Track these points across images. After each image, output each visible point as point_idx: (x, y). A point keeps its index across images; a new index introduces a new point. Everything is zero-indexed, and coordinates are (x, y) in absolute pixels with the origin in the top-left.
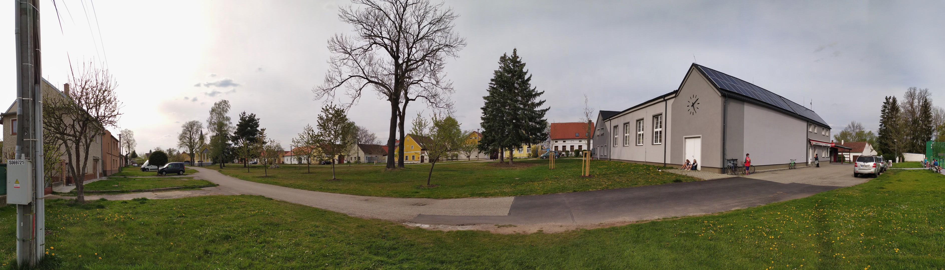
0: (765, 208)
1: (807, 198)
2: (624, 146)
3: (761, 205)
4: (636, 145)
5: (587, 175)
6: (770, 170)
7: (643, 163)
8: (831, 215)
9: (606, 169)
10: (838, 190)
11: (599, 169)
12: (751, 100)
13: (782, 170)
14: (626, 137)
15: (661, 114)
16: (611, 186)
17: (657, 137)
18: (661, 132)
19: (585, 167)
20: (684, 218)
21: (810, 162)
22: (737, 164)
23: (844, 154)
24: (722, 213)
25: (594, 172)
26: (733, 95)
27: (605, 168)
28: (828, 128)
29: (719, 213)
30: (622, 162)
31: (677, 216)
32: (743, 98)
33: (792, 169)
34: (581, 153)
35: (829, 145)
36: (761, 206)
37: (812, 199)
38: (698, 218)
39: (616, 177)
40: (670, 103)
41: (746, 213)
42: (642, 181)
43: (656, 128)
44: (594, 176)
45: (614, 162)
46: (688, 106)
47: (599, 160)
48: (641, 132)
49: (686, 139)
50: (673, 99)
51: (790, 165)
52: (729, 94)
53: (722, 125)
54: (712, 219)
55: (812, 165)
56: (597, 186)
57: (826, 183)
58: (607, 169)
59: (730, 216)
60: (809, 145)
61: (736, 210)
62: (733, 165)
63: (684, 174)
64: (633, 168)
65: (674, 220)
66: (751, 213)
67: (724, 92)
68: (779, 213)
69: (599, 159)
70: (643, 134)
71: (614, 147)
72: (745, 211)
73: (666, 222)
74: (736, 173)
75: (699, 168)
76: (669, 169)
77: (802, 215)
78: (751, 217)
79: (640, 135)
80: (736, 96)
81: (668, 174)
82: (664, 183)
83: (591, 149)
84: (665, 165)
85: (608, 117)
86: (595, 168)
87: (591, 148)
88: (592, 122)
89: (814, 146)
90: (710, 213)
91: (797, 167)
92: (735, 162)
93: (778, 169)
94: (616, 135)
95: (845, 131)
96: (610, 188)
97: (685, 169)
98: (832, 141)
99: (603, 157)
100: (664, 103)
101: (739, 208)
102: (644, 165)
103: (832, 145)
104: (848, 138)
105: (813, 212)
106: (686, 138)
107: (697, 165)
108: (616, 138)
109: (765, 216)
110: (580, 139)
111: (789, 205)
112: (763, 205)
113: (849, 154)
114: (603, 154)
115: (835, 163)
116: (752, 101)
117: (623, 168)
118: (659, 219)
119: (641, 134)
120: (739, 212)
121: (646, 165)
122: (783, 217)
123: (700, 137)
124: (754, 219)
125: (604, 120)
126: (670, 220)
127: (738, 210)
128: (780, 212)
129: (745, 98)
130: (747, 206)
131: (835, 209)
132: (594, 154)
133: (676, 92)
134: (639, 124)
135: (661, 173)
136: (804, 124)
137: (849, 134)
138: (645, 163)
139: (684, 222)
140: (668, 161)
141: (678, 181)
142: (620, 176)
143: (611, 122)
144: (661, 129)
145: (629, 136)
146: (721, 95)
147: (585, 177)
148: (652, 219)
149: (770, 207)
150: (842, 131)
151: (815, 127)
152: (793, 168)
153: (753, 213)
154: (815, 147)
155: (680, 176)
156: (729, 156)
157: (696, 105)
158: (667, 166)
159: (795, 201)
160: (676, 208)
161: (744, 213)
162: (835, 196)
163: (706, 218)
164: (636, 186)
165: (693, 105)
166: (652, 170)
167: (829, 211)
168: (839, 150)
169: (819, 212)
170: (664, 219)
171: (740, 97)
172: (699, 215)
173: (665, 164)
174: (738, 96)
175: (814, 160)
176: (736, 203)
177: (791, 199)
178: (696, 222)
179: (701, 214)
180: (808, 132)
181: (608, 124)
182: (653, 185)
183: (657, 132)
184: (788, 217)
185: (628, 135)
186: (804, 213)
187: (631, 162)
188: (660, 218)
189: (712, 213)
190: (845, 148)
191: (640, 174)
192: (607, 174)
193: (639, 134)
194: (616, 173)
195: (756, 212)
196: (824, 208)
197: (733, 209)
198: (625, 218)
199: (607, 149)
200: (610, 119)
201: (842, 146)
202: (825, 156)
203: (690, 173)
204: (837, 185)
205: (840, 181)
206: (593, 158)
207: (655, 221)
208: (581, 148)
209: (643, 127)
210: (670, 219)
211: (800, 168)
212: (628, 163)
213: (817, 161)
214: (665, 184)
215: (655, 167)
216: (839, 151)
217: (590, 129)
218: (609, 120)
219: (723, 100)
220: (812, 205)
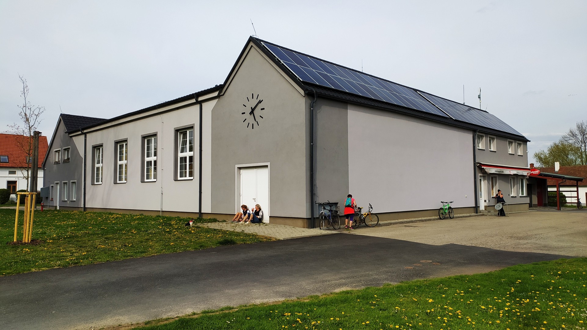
0: (400, 289)
1: (487, 275)
2: (115, 183)
3: (392, 283)
4: (143, 181)
5: (27, 238)
6: (401, 220)
7: (157, 214)
8: (552, 314)
9: (74, 226)
10: (560, 262)
11: (57, 227)
12: (359, 100)
13: (426, 220)
14: (121, 166)
15: (192, 127)
16: (87, 258)
17: (184, 167)
18: (191, 158)
19: (21, 223)
20: (244, 308)
21: (482, 206)
22: (337, 212)
23: (561, 189)
24: (317, 297)
25: (45, 233)
26: (327, 93)
27: (72, 226)
28: (522, 140)
29: (312, 297)
30: (112, 214)
31: (232, 306)
32: (344, 97)
33: (445, 218)
34: (13, 196)
35: (525, 173)
36: (390, 285)
37: (502, 278)
38: (273, 307)
39: (97, 242)
40: (208, 107)
41: (363, 298)
42: (156, 245)
43: (182, 151)
44: (45, 241)
45: (94, 213)
46: (243, 113)
47: (58, 211)
48: (152, 158)
49: (242, 171)
50: (215, 101)
51: (442, 211)
52: (319, 91)
53: (308, 145)
54: (300, 310)
55: (489, 212)
56: (52, 261)
57: (525, 247)
58: (77, 226)
59: (333, 302)
60: (480, 175)
61: (343, 292)
62: (329, 213)
63: (238, 230)
64: (136, 222)
65: (225, 314)
66: (372, 298)
67: (310, 88)
68: (431, 301)
69: (58, 208)
70: (155, 162)
71: (93, 184)
72: (360, 294)
73: (210, 318)
74: (336, 227)
75: (266, 219)
76: (209, 222)
77: (483, 307)
78: (375, 305)
79: (149, 163)
80: (332, 94)
81: (208, 231)
82: (201, 246)
83: (39, 189)
84: (200, 216)
85: (80, 128)
86: (48, 225)
87: (40, 185)
88: (43, 135)
89: (492, 176)
90: (294, 298)
91: (455, 216)
92: (334, 209)
93: (416, 219)
94: (98, 163)
95: (562, 144)
96: (86, 262)
97: (240, 221)
98: (532, 165)
99: (68, 204)
100: (197, 107)
101: (348, 289)
102: (159, 216)
103: (533, 172)
104: (571, 157)
105: (508, 304)
106: (240, 168)
107: (262, 216)
108: (98, 168)
109: (401, 304)
110: (12, 168)
111: (449, 286)
112: (395, 284)
113: (575, 189)
114: (68, 198)
115: (542, 208)
116: (363, 101)
117: (114, 224)
118: (194, 314)
119: (151, 162)
120: (349, 295)
121: (163, 218)
122: (441, 308)
123: (267, 166)
124: (381, 310)
125: (70, 133)
126: (218, 313)
127: (347, 292)
128: (433, 299)
129: (348, 98)
130: (363, 285)
131: (560, 302)
132: (47, 198)
133: (219, 88)
134: (148, 143)
135: (194, 230)
136: (468, 137)
137: (572, 150)
138: (161, 214)
139: (247, 317)
140: (207, 209)
141: (229, 242)
142: (106, 238)
143: (86, 137)
144: (191, 154)
145: (126, 166)
146: (305, 93)
147: (22, 244)
148: (180, 315)
149: (410, 288)
150: (555, 144)
151: (492, 139)
152: (447, 218)
153: (377, 298)
154: (493, 178)
155: (231, 233)
156: (322, 197)
157: (257, 112)
158: (204, 217)
159: (461, 279)
160: (227, 291)
161: (358, 297)
162: (556, 274)
163: (287, 306)
164: (144, 255)
165: (252, 112)
166: (176, 224)
167: (547, 305)
168: (549, 182)
169: (521, 304)
170: (204, 312)
171: (340, 96)
172: (273, 302)
173: (200, 213)
174: (336, 95)
175: (493, 202)
176: (342, 278)
177: (452, 276)
178: (268, 315)
179: (276, 300)
180: (477, 151)
181: (79, 141)
182: (178, 251)
183: (183, 159)
184: (450, 308)
185: (124, 162)
186: (487, 305)
187: (131, 212)
188: (195, 311)
189: (298, 298)
190: (564, 178)
191: (151, 233)
192: (77, 236)
193: (147, 162)
194: (98, 234)
195: (383, 296)
196: (531, 298)
197: (337, 290)
198: (121, 317)
199: (79, 189)
200: (85, 131)
201: (557, 173)
202: (518, 193)
203: (250, 228)
204: (557, 253)
205: (561, 244)
206: (43, 206)
207: (188, 317)
208: (15, 187)
209: (155, 149)
210: (217, 311)
211: (461, 217)
212: (124, 216)
213: (501, 205)
214: (202, 249)
215: (180, 220)
216: (548, 184)
217: (36, 148)
218: (82, 134)
219: (309, 101)
220: (502, 290)
